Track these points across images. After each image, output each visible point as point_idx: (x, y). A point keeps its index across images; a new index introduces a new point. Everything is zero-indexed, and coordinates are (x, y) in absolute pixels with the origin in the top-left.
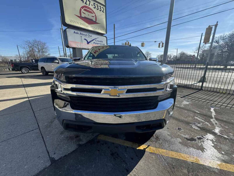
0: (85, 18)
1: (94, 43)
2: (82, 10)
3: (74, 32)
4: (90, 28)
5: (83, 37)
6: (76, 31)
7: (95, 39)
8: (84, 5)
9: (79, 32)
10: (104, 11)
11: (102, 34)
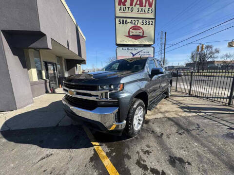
0: (133, 35)
1: (140, 54)
2: (131, 30)
3: (122, 49)
4: (137, 42)
5: (130, 51)
6: (124, 48)
7: (140, 51)
8: (133, 25)
9: (126, 48)
10: (153, 24)
11: (149, 46)
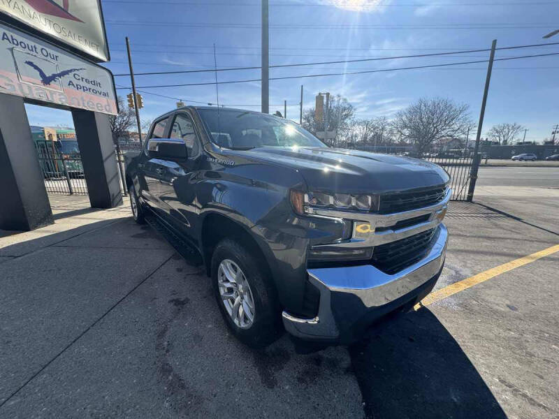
1: (70, 83)
7: (71, 71)
